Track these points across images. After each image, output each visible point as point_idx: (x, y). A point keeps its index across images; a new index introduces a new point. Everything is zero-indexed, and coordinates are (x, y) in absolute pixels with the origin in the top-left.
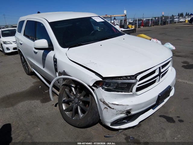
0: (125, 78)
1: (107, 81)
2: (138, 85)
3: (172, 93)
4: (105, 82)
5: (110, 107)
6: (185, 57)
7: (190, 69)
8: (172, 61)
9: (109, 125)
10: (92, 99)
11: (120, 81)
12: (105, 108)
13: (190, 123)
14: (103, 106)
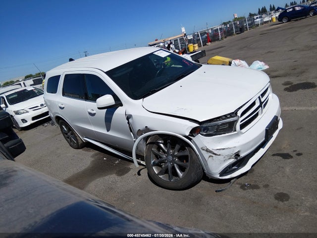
0: (224, 117)
1: (204, 125)
2: (241, 122)
3: (280, 125)
4: (202, 127)
5: (215, 154)
6: (285, 76)
7: (296, 91)
8: (271, 86)
9: (218, 176)
10: (190, 152)
11: (220, 122)
12: (210, 156)
13: (310, 154)
14: (206, 155)
